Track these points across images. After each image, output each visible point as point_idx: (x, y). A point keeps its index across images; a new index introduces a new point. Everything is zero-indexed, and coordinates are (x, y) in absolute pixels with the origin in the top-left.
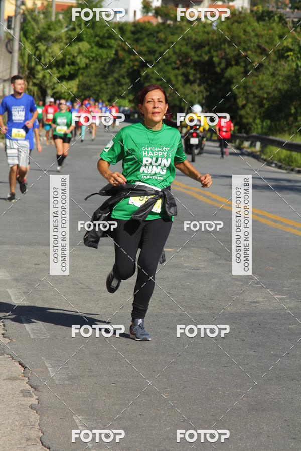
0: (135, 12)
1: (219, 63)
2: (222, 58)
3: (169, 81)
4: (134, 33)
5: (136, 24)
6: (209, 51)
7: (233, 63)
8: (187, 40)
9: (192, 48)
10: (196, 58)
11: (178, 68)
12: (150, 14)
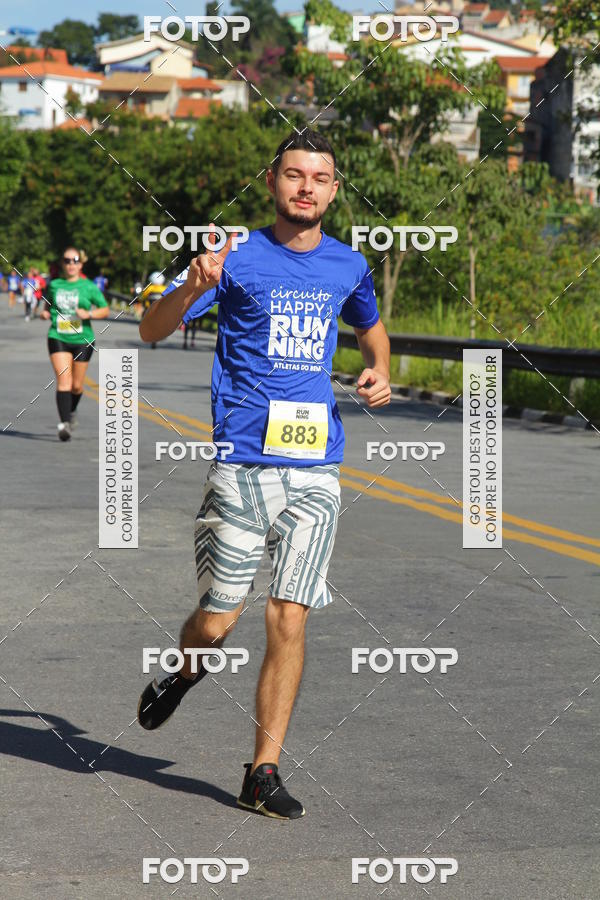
0: (54, 112)
1: (199, 197)
2: (204, 188)
3: (113, 229)
4: (52, 147)
5: (55, 133)
6: (182, 178)
7: (224, 196)
8: (145, 158)
9: (152, 172)
10: (160, 190)
11: (128, 208)
12: (80, 116)
